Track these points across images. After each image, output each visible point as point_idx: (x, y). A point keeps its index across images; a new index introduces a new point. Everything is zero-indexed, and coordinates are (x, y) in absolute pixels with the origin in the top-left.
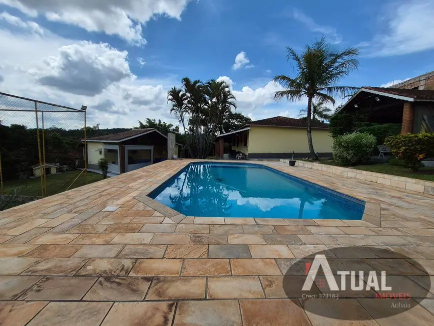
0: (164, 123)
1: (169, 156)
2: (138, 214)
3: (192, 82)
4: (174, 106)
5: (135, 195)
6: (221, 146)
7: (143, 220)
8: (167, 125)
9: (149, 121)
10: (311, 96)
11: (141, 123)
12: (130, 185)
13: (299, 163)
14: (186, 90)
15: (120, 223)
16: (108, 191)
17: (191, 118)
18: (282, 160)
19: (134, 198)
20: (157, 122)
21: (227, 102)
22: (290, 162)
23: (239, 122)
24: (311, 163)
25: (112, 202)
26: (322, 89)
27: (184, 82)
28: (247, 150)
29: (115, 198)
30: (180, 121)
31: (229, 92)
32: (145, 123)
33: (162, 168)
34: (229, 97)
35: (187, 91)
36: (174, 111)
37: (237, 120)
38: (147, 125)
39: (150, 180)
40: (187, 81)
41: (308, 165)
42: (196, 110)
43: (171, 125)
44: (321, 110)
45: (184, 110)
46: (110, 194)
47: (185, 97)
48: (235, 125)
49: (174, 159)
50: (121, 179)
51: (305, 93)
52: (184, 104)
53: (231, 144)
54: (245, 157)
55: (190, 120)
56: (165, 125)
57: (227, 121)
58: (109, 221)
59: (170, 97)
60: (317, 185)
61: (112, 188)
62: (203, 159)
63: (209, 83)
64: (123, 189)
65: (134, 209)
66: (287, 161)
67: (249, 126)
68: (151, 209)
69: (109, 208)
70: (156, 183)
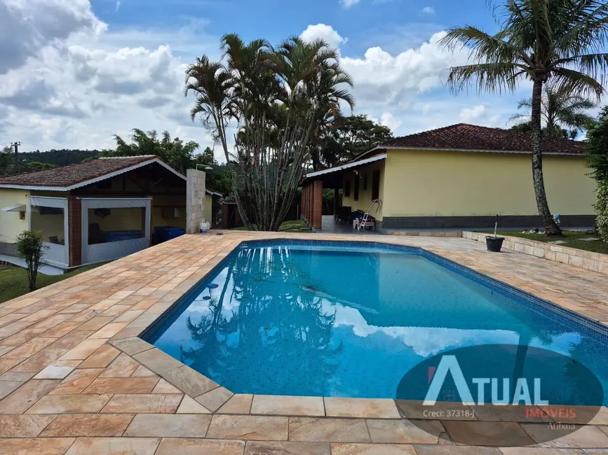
0: (177, 139)
1: (190, 224)
2: (119, 386)
3: (246, 43)
4: (202, 101)
5: (110, 334)
6: (316, 196)
7: (134, 403)
8: (184, 144)
9: (140, 135)
10: (539, 78)
11: (120, 142)
12: (98, 307)
13: (511, 242)
14: (230, 64)
15: (78, 412)
16: (47, 324)
17: (243, 130)
18: (468, 234)
19: (109, 343)
20: (160, 138)
21: (332, 91)
22: (489, 240)
23: (359, 136)
24: (542, 244)
25: (59, 356)
26: (569, 60)
27: (227, 46)
28: (379, 208)
29: (64, 341)
30: (216, 138)
31: (334, 67)
32: (129, 141)
33: (172, 258)
34: (335, 78)
35: (232, 66)
36: (202, 112)
37: (354, 133)
38: (134, 146)
39: (145, 291)
40: (233, 43)
41: (536, 249)
42: (256, 110)
43: (193, 146)
44: (569, 104)
45: (227, 110)
46: (50, 331)
47: (229, 80)
48: (349, 145)
49: (201, 232)
50: (76, 290)
51: (525, 69)
52: (225, 95)
53: (341, 191)
54: (373, 227)
55: (240, 134)
56: (179, 146)
57: (330, 134)
58: (53, 405)
59: (193, 80)
60: (555, 306)
61: (55, 314)
62: (273, 230)
63: (286, 46)
64: (81, 319)
65: (110, 373)
66: (482, 237)
67: (384, 151)
68: (148, 373)
69: (52, 371)
70: (160, 301)
